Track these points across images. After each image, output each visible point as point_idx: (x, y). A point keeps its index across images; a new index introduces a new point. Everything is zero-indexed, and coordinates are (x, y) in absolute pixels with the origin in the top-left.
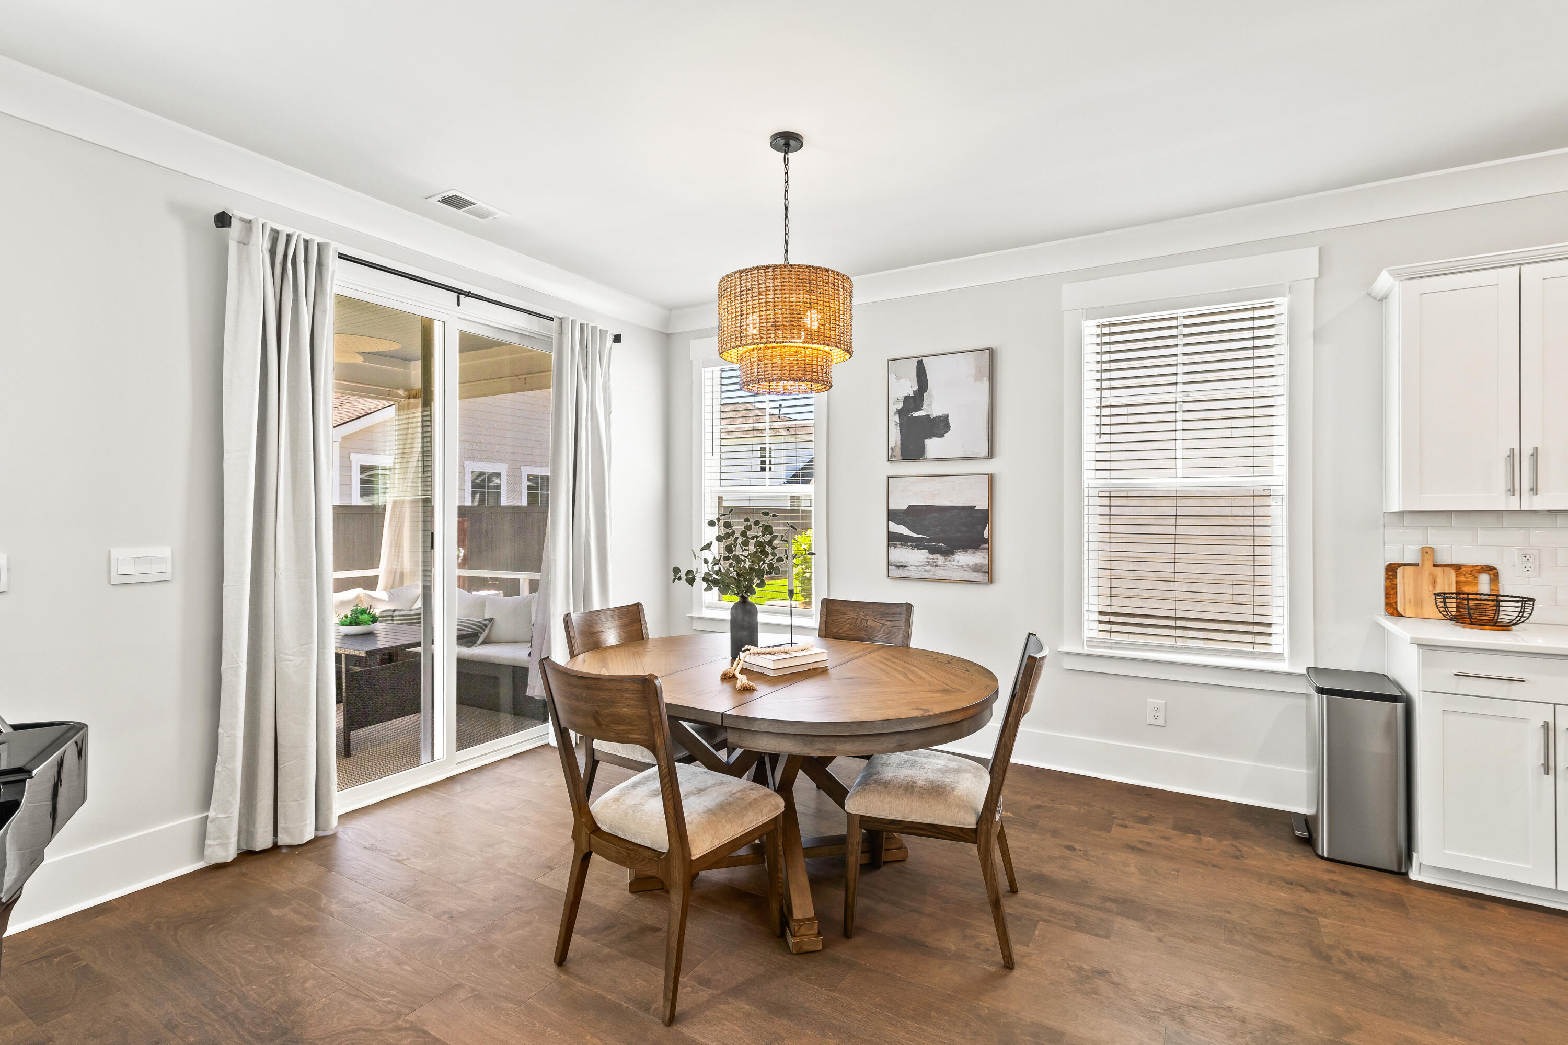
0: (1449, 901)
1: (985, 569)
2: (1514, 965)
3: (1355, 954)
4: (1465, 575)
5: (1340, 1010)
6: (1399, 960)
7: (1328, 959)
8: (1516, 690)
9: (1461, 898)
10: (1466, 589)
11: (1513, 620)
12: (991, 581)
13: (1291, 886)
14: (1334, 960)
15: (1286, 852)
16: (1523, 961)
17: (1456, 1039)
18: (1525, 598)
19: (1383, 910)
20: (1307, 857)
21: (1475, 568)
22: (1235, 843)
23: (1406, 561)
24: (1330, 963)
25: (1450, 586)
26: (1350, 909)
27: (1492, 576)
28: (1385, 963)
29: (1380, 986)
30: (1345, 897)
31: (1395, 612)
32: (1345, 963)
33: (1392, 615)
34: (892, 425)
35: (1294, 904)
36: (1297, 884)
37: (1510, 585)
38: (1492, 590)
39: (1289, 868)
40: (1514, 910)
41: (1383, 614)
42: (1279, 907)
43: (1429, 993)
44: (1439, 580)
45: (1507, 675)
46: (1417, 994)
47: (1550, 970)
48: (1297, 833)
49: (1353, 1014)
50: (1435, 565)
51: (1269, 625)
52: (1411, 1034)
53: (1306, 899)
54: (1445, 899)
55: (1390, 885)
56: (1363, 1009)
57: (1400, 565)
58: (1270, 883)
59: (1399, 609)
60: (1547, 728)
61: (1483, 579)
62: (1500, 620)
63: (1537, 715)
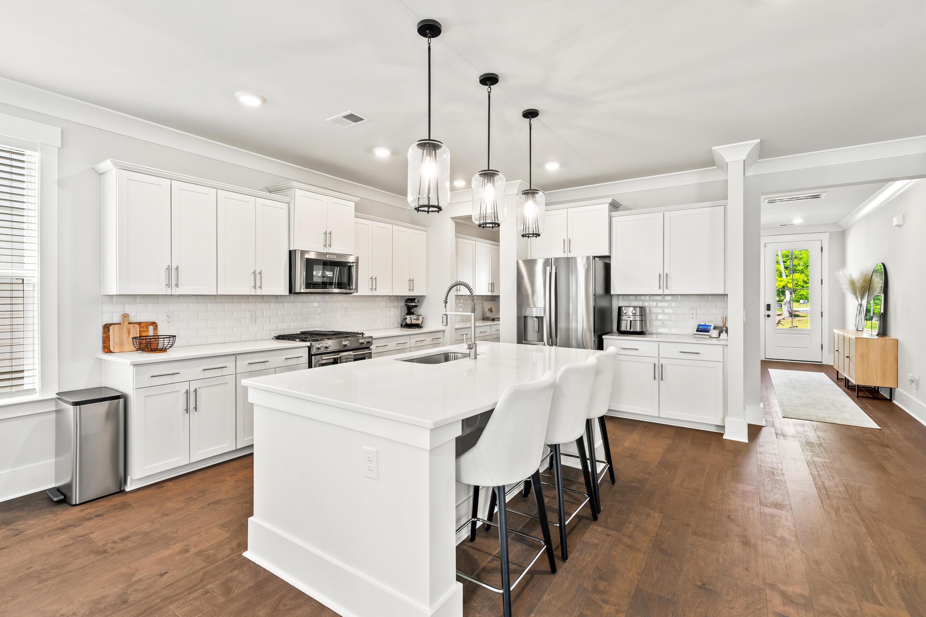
0: (149, 491)
2: (184, 502)
3: (118, 541)
4: (143, 327)
5: (124, 570)
6: (139, 529)
7: (105, 552)
8: (176, 378)
9: (153, 487)
10: (144, 334)
11: (166, 347)
13: (64, 530)
14: (109, 550)
15: (51, 514)
16: (186, 499)
17: (177, 545)
18: (171, 336)
19: (121, 513)
20: (66, 510)
21: (147, 323)
22: (10, 527)
23: (114, 322)
24: (107, 553)
25: (136, 333)
26: (104, 522)
27: (155, 327)
28: (134, 535)
29: (137, 546)
30: (98, 518)
31: (109, 351)
32: (115, 548)
33: (107, 352)
35: (72, 538)
36: (67, 527)
37: (162, 331)
38: (154, 333)
39: (58, 521)
40: (174, 481)
41: (101, 353)
42: (63, 545)
43: (159, 534)
44: (131, 331)
45: (172, 372)
46: (154, 538)
47: (196, 496)
48: (55, 499)
49: (131, 567)
50: (129, 323)
51: (23, 371)
52: (160, 556)
53: (78, 531)
54: (146, 492)
55: (118, 499)
56: (135, 561)
57: (111, 324)
58: (50, 535)
59: (111, 349)
60: (187, 392)
61: (151, 328)
62: (160, 346)
63: (185, 387)
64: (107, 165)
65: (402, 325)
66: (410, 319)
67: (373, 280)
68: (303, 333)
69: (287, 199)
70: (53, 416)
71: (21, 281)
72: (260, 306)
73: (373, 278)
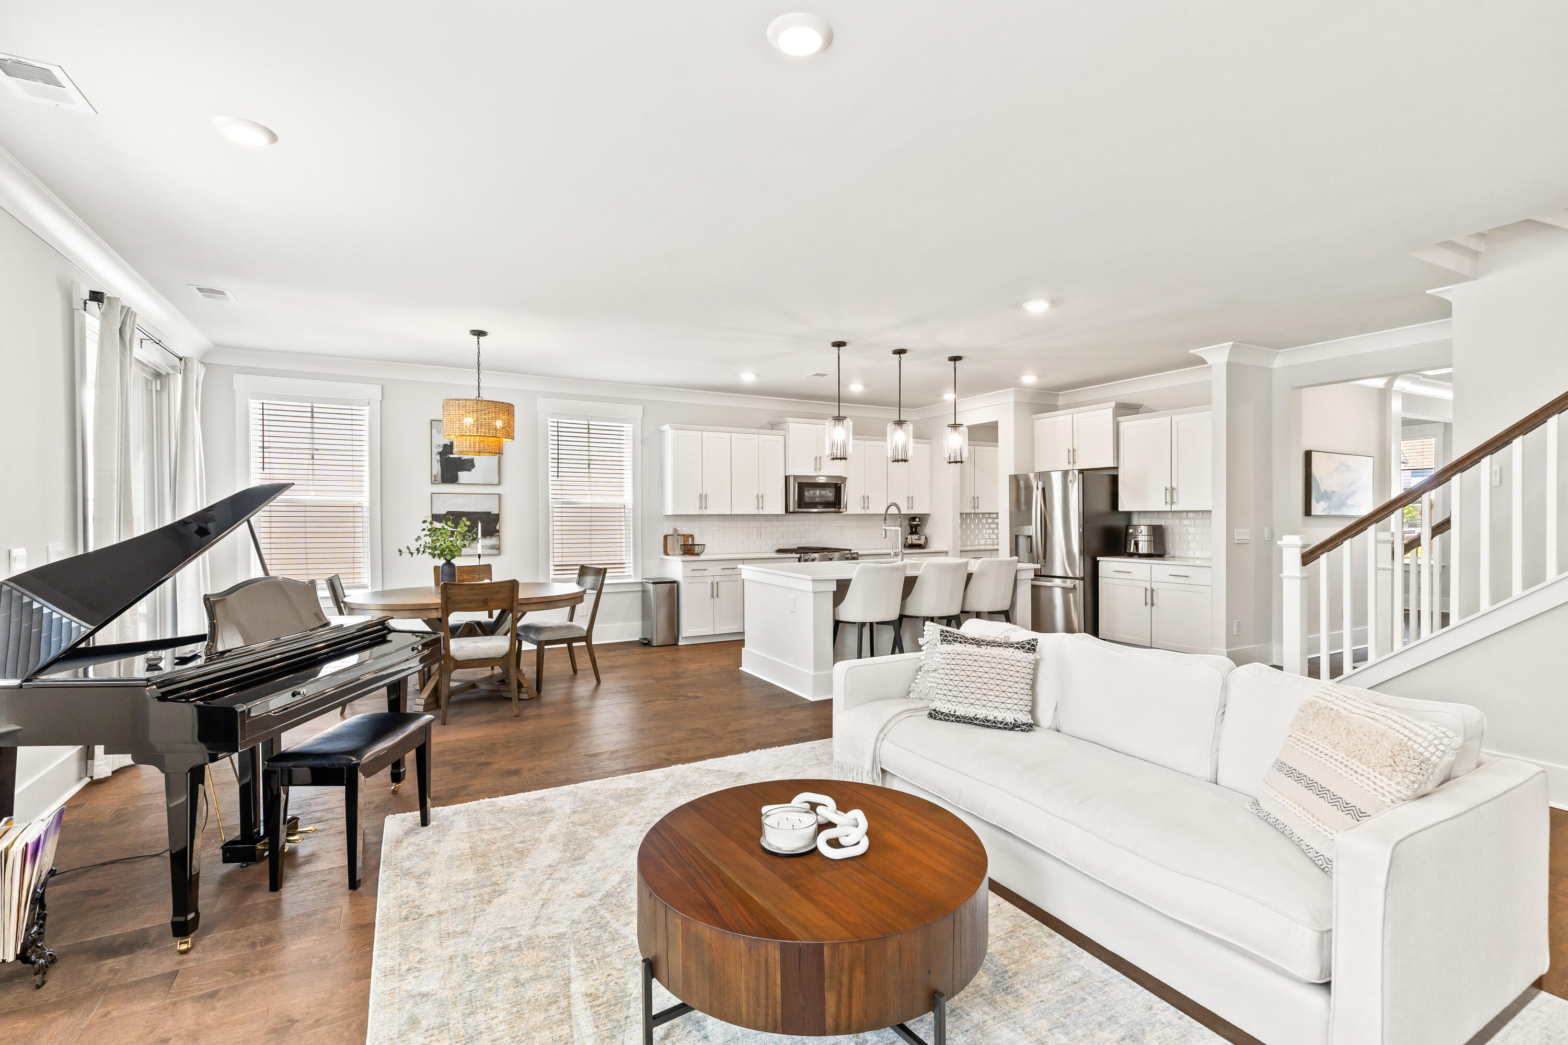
0: (692, 646)
1: (497, 547)
4: (686, 538)
8: (705, 573)
10: (686, 543)
11: (699, 552)
12: (499, 554)
15: (642, 655)
16: (712, 651)
18: (702, 544)
20: (649, 652)
21: (688, 535)
23: (670, 534)
25: (682, 542)
27: (693, 538)
33: (666, 555)
34: (435, 462)
37: (697, 540)
38: (692, 542)
40: (705, 644)
41: (663, 555)
44: (680, 540)
45: (703, 569)
50: (678, 535)
51: (626, 563)
54: (690, 648)
55: (673, 649)
57: (668, 535)
59: (668, 552)
60: (712, 583)
61: (690, 539)
62: (696, 552)
63: (710, 580)
64: (666, 427)
65: (905, 545)
66: (913, 539)
67: (865, 499)
68: (799, 548)
69: (783, 432)
70: (640, 594)
71: (623, 507)
72: (764, 524)
73: (865, 497)
